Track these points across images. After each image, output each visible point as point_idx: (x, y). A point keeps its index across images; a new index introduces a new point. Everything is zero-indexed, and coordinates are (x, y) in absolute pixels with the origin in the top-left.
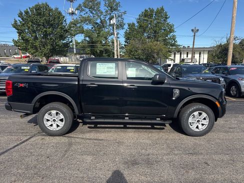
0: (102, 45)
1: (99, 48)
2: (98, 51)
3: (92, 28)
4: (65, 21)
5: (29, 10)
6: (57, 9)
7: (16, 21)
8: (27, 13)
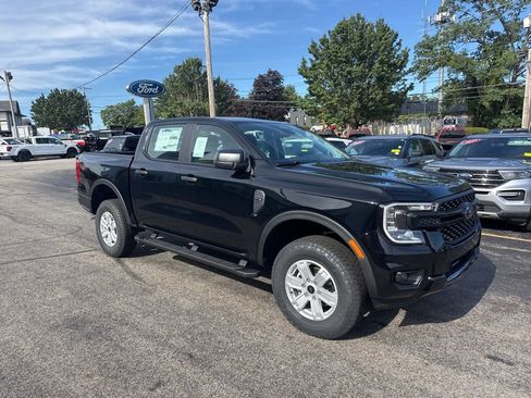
0: (501, 87)
1: (490, 94)
2: (487, 104)
3: (480, 49)
4: (399, 44)
5: (328, 37)
6: (380, 23)
7: (304, 62)
8: (324, 41)
